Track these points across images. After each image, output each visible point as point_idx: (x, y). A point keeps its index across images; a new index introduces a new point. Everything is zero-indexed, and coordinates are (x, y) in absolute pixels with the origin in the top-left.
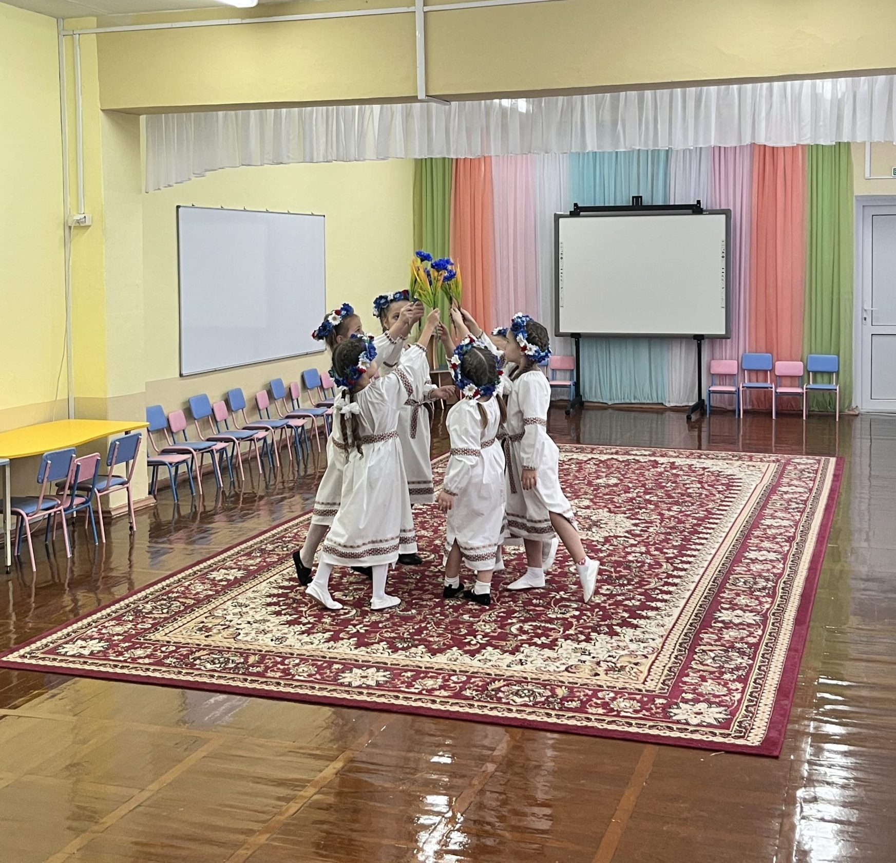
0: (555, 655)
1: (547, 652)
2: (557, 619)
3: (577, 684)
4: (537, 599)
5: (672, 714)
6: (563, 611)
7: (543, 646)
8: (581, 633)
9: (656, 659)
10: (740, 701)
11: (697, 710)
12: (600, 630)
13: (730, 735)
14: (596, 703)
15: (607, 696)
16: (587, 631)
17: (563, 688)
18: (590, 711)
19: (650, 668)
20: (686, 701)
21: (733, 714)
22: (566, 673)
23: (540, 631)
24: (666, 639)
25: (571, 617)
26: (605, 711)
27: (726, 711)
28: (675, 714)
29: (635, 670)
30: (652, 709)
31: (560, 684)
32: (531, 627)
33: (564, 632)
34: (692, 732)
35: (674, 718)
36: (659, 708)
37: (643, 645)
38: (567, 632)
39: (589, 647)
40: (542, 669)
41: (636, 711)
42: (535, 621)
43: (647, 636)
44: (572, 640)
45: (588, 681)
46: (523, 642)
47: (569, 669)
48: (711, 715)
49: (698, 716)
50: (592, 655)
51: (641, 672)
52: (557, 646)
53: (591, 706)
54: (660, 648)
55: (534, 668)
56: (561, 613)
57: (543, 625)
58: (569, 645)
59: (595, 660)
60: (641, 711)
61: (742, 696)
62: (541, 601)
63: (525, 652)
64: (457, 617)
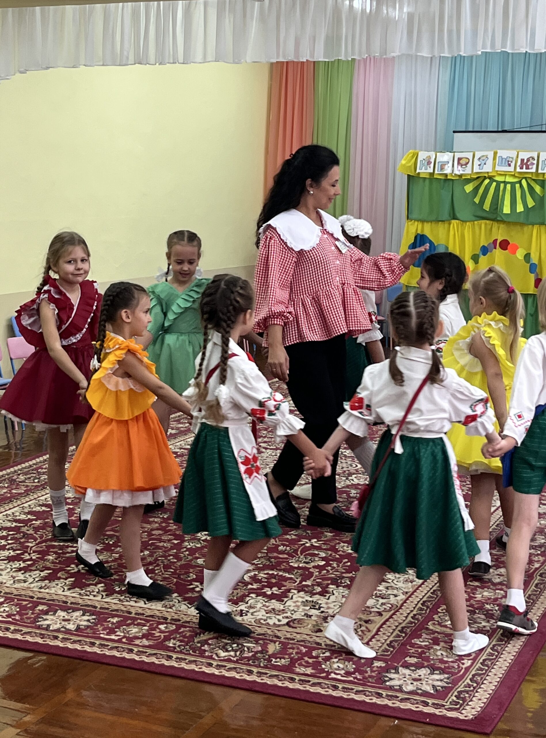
0: (282, 607)
1: (275, 604)
2: (299, 568)
3: (294, 639)
4: (284, 545)
5: (386, 679)
6: (307, 560)
7: (272, 597)
8: (319, 584)
9: (391, 617)
10: (467, 669)
11: (416, 676)
12: (341, 583)
13: (444, 706)
14: (307, 662)
15: (321, 655)
16: (326, 582)
17: (277, 643)
18: (298, 670)
19: (381, 627)
20: (407, 666)
21: (455, 683)
22: (287, 628)
23: (274, 581)
24: (410, 596)
25: (314, 567)
26: (313, 671)
27: (448, 678)
28: (391, 679)
29: (363, 628)
30: (367, 672)
31: (275, 639)
32: (265, 576)
33: (301, 582)
34: (402, 701)
35: (388, 683)
36: (374, 671)
37: (381, 601)
38: (304, 583)
39: (322, 601)
40: (262, 621)
41: (348, 674)
42: (273, 570)
43: (389, 592)
44: (306, 592)
45: (308, 638)
46: (252, 591)
47: (291, 624)
48: (430, 682)
49: (415, 683)
50: (322, 609)
51: (369, 631)
52: (287, 597)
53: (300, 665)
54: (399, 606)
55: (253, 621)
56: (305, 562)
57: (281, 573)
58: (301, 597)
59: (323, 614)
60: (354, 673)
61: (472, 664)
62: (288, 548)
63: (250, 602)
64: (191, 560)
